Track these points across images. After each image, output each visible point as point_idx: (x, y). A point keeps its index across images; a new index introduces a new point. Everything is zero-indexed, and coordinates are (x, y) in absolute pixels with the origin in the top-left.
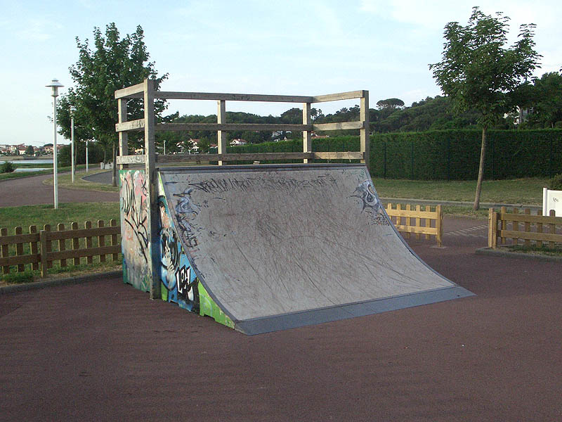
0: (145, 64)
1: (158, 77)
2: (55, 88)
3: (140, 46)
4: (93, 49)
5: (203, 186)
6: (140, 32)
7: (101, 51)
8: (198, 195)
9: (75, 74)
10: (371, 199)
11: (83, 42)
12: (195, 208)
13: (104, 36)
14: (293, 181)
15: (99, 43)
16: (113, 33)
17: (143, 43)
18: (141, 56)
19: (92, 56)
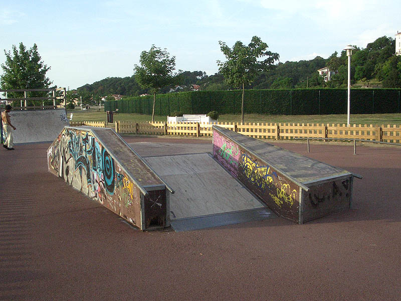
0: (39, 63)
1: (47, 68)
3: (36, 54)
4: (12, 56)
6: (35, 47)
7: (17, 57)
9: (5, 68)
10: (64, 118)
11: (7, 52)
13: (18, 49)
15: (15, 52)
16: (22, 47)
17: (37, 52)
18: (37, 58)
19: (12, 59)
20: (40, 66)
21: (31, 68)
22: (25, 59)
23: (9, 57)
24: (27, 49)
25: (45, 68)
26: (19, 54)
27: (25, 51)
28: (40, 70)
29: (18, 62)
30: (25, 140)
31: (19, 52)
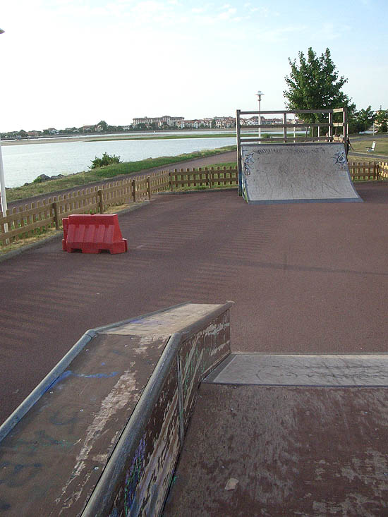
0: (333, 74)
2: (260, 96)
3: (328, 62)
4: (298, 65)
5: (259, 152)
6: (328, 52)
7: (304, 66)
8: (256, 155)
9: (289, 81)
10: (341, 159)
11: (292, 61)
12: (254, 161)
13: (307, 57)
14: (302, 151)
15: (302, 61)
16: (311, 54)
17: (330, 60)
18: (330, 68)
19: (298, 69)
20: (334, 78)
21: (322, 81)
22: (314, 69)
23: (294, 68)
24: (318, 56)
25: (341, 81)
26: (307, 63)
27: (315, 58)
28: (334, 83)
29: (305, 73)
30: (271, 196)
31: (307, 60)
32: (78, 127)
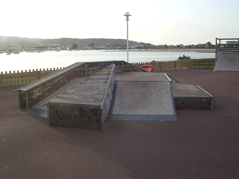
5: (223, 54)
32: (195, 45)
